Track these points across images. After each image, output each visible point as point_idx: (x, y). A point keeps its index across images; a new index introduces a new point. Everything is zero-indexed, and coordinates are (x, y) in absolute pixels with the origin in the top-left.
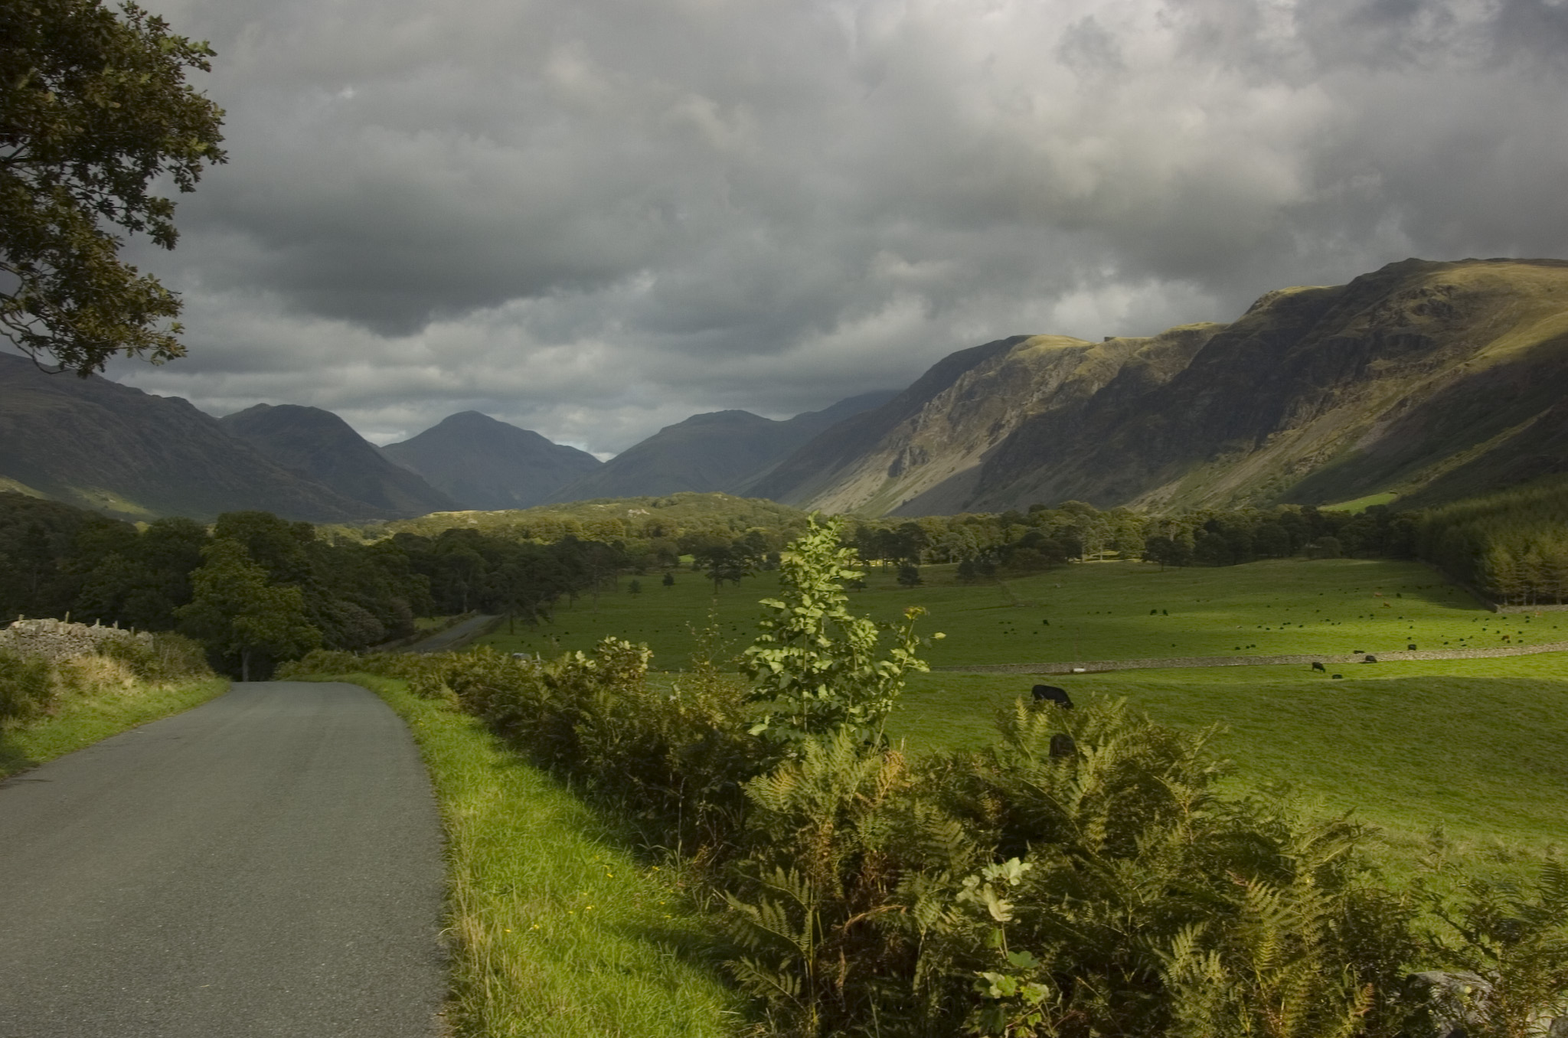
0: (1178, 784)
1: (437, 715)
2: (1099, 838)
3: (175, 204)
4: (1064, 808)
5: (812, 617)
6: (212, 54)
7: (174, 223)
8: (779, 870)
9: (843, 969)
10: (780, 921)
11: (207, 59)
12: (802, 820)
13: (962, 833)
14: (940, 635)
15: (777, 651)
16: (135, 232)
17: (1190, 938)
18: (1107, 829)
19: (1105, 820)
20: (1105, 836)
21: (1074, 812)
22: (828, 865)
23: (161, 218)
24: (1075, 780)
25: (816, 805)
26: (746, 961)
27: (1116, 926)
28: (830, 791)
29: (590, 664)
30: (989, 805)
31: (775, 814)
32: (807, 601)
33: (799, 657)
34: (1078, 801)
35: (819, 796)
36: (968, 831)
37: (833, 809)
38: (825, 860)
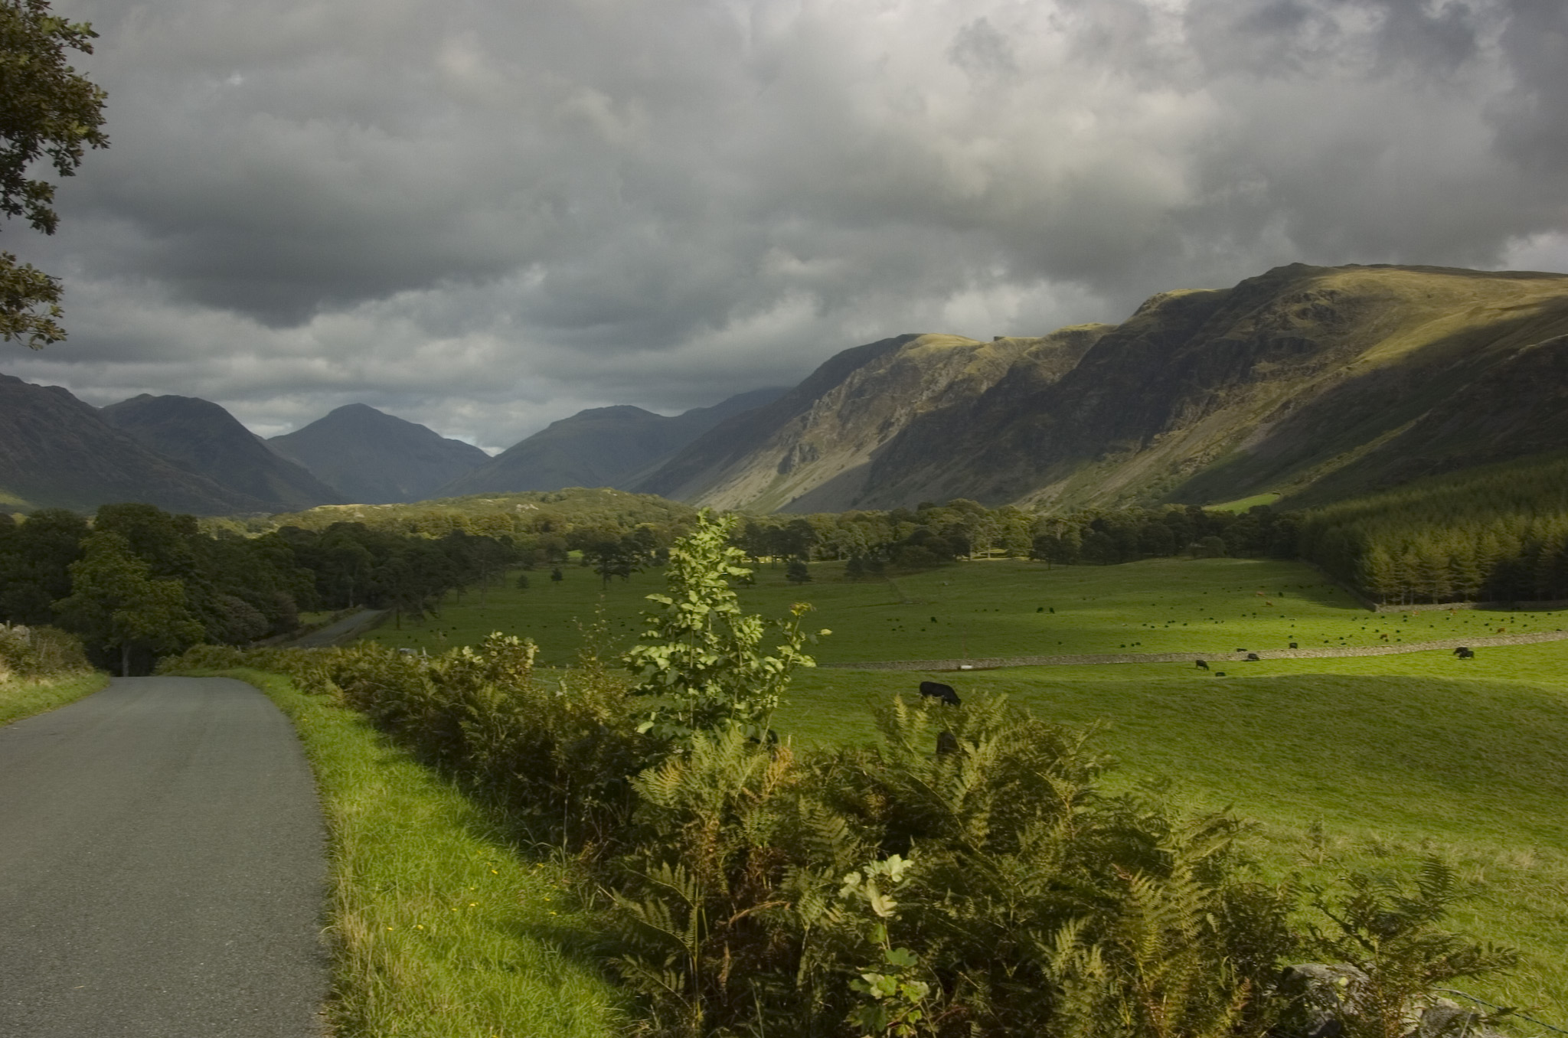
0: (1060, 779)
1: (320, 710)
2: (981, 834)
3: (54, 187)
4: (948, 804)
5: (698, 613)
6: (95, 35)
7: (54, 207)
8: (665, 865)
9: (726, 964)
10: (664, 918)
11: (89, 40)
12: (687, 816)
13: (846, 829)
14: (826, 632)
15: (663, 648)
16: (13, 215)
17: (1072, 933)
18: (989, 824)
19: (987, 815)
20: (988, 831)
21: (957, 807)
22: (714, 861)
23: (40, 202)
24: (959, 776)
25: (703, 801)
26: (629, 959)
27: (998, 922)
28: (716, 787)
29: (477, 660)
30: (874, 800)
31: (662, 809)
32: (693, 597)
33: (687, 653)
34: (961, 797)
35: (705, 791)
36: (852, 827)
37: (720, 805)
38: (711, 856)
